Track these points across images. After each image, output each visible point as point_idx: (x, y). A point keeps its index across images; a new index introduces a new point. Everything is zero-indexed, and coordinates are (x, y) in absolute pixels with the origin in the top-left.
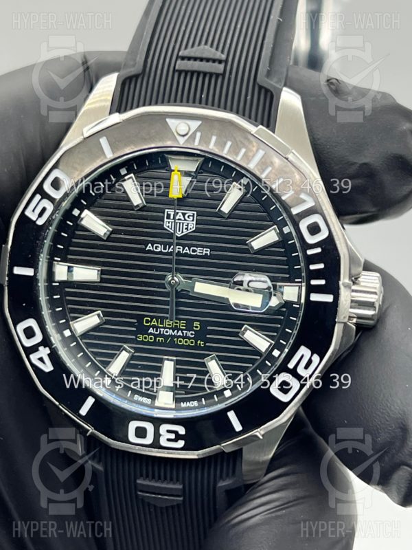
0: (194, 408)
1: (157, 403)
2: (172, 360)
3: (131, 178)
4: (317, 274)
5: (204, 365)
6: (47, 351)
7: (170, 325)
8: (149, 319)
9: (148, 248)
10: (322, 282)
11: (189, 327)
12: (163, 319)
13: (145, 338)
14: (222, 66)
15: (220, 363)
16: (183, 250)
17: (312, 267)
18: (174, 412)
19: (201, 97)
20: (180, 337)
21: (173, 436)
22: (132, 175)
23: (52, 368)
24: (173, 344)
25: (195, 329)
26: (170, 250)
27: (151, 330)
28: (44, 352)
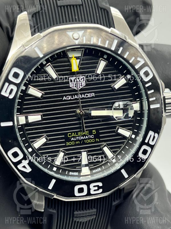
0: (99, 172)
1: (82, 174)
2: (85, 151)
3: (49, 65)
4: (152, 95)
5: (101, 149)
6: (27, 162)
7: (81, 134)
8: (71, 134)
9: (64, 99)
10: (154, 99)
11: (91, 133)
12: (77, 132)
13: (70, 143)
15: (108, 147)
16: (81, 96)
17: (149, 92)
18: (90, 176)
19: (75, 18)
20: (87, 139)
21: (96, 188)
22: (50, 63)
23: (30, 170)
24: (84, 143)
25: (93, 133)
26: (75, 98)
27: (72, 139)
28: (25, 163)
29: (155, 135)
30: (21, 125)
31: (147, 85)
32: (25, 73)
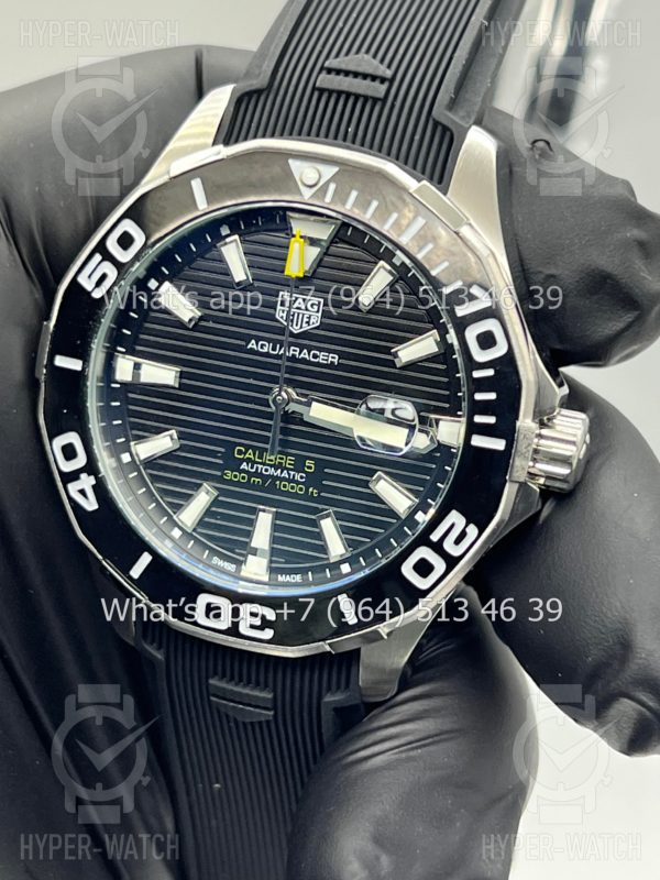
0: (296, 585)
1: (243, 574)
2: (269, 512)
3: (235, 240)
4: (485, 408)
5: (315, 524)
6: (92, 480)
7: (272, 461)
8: (243, 449)
9: (250, 346)
10: (491, 420)
11: (299, 467)
12: (262, 451)
13: (235, 477)
14: (384, 87)
15: (337, 522)
16: (300, 354)
17: (479, 396)
18: (267, 587)
19: (347, 131)
20: (284, 479)
21: (257, 622)
22: (236, 237)
23: (96, 506)
24: (273, 489)
25: (306, 469)
26: (282, 352)
27: (244, 466)
28: (87, 481)
29: (467, 530)
30: (121, 383)
31: (477, 374)
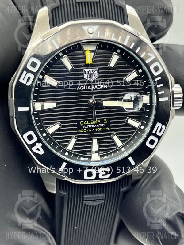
0: (109, 159)
1: (92, 160)
2: (95, 139)
3: (65, 57)
4: (160, 89)
5: (111, 138)
7: (93, 123)
8: (83, 122)
9: (78, 89)
10: (163, 92)
11: (102, 122)
12: (89, 121)
13: (82, 131)
15: (118, 136)
16: (94, 87)
17: (158, 86)
18: (99, 162)
19: (92, 14)
20: (98, 127)
21: (105, 173)
22: (66, 55)
23: (44, 152)
24: (95, 131)
25: (104, 123)
26: (88, 88)
27: (84, 127)
28: (39, 145)
29: (162, 127)
30: (37, 111)
31: (156, 80)
32: (42, 63)
